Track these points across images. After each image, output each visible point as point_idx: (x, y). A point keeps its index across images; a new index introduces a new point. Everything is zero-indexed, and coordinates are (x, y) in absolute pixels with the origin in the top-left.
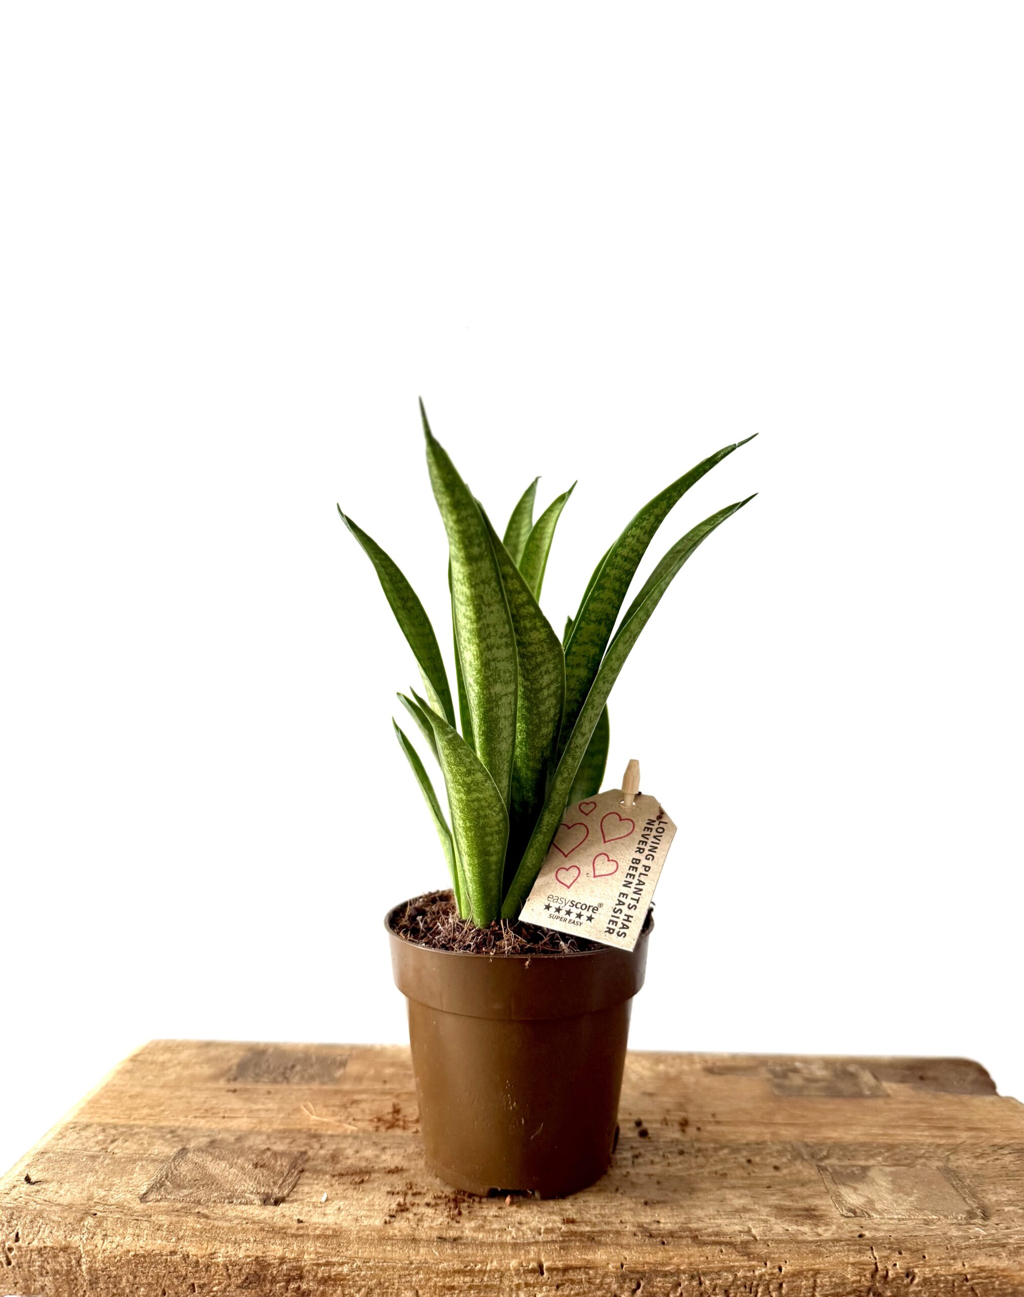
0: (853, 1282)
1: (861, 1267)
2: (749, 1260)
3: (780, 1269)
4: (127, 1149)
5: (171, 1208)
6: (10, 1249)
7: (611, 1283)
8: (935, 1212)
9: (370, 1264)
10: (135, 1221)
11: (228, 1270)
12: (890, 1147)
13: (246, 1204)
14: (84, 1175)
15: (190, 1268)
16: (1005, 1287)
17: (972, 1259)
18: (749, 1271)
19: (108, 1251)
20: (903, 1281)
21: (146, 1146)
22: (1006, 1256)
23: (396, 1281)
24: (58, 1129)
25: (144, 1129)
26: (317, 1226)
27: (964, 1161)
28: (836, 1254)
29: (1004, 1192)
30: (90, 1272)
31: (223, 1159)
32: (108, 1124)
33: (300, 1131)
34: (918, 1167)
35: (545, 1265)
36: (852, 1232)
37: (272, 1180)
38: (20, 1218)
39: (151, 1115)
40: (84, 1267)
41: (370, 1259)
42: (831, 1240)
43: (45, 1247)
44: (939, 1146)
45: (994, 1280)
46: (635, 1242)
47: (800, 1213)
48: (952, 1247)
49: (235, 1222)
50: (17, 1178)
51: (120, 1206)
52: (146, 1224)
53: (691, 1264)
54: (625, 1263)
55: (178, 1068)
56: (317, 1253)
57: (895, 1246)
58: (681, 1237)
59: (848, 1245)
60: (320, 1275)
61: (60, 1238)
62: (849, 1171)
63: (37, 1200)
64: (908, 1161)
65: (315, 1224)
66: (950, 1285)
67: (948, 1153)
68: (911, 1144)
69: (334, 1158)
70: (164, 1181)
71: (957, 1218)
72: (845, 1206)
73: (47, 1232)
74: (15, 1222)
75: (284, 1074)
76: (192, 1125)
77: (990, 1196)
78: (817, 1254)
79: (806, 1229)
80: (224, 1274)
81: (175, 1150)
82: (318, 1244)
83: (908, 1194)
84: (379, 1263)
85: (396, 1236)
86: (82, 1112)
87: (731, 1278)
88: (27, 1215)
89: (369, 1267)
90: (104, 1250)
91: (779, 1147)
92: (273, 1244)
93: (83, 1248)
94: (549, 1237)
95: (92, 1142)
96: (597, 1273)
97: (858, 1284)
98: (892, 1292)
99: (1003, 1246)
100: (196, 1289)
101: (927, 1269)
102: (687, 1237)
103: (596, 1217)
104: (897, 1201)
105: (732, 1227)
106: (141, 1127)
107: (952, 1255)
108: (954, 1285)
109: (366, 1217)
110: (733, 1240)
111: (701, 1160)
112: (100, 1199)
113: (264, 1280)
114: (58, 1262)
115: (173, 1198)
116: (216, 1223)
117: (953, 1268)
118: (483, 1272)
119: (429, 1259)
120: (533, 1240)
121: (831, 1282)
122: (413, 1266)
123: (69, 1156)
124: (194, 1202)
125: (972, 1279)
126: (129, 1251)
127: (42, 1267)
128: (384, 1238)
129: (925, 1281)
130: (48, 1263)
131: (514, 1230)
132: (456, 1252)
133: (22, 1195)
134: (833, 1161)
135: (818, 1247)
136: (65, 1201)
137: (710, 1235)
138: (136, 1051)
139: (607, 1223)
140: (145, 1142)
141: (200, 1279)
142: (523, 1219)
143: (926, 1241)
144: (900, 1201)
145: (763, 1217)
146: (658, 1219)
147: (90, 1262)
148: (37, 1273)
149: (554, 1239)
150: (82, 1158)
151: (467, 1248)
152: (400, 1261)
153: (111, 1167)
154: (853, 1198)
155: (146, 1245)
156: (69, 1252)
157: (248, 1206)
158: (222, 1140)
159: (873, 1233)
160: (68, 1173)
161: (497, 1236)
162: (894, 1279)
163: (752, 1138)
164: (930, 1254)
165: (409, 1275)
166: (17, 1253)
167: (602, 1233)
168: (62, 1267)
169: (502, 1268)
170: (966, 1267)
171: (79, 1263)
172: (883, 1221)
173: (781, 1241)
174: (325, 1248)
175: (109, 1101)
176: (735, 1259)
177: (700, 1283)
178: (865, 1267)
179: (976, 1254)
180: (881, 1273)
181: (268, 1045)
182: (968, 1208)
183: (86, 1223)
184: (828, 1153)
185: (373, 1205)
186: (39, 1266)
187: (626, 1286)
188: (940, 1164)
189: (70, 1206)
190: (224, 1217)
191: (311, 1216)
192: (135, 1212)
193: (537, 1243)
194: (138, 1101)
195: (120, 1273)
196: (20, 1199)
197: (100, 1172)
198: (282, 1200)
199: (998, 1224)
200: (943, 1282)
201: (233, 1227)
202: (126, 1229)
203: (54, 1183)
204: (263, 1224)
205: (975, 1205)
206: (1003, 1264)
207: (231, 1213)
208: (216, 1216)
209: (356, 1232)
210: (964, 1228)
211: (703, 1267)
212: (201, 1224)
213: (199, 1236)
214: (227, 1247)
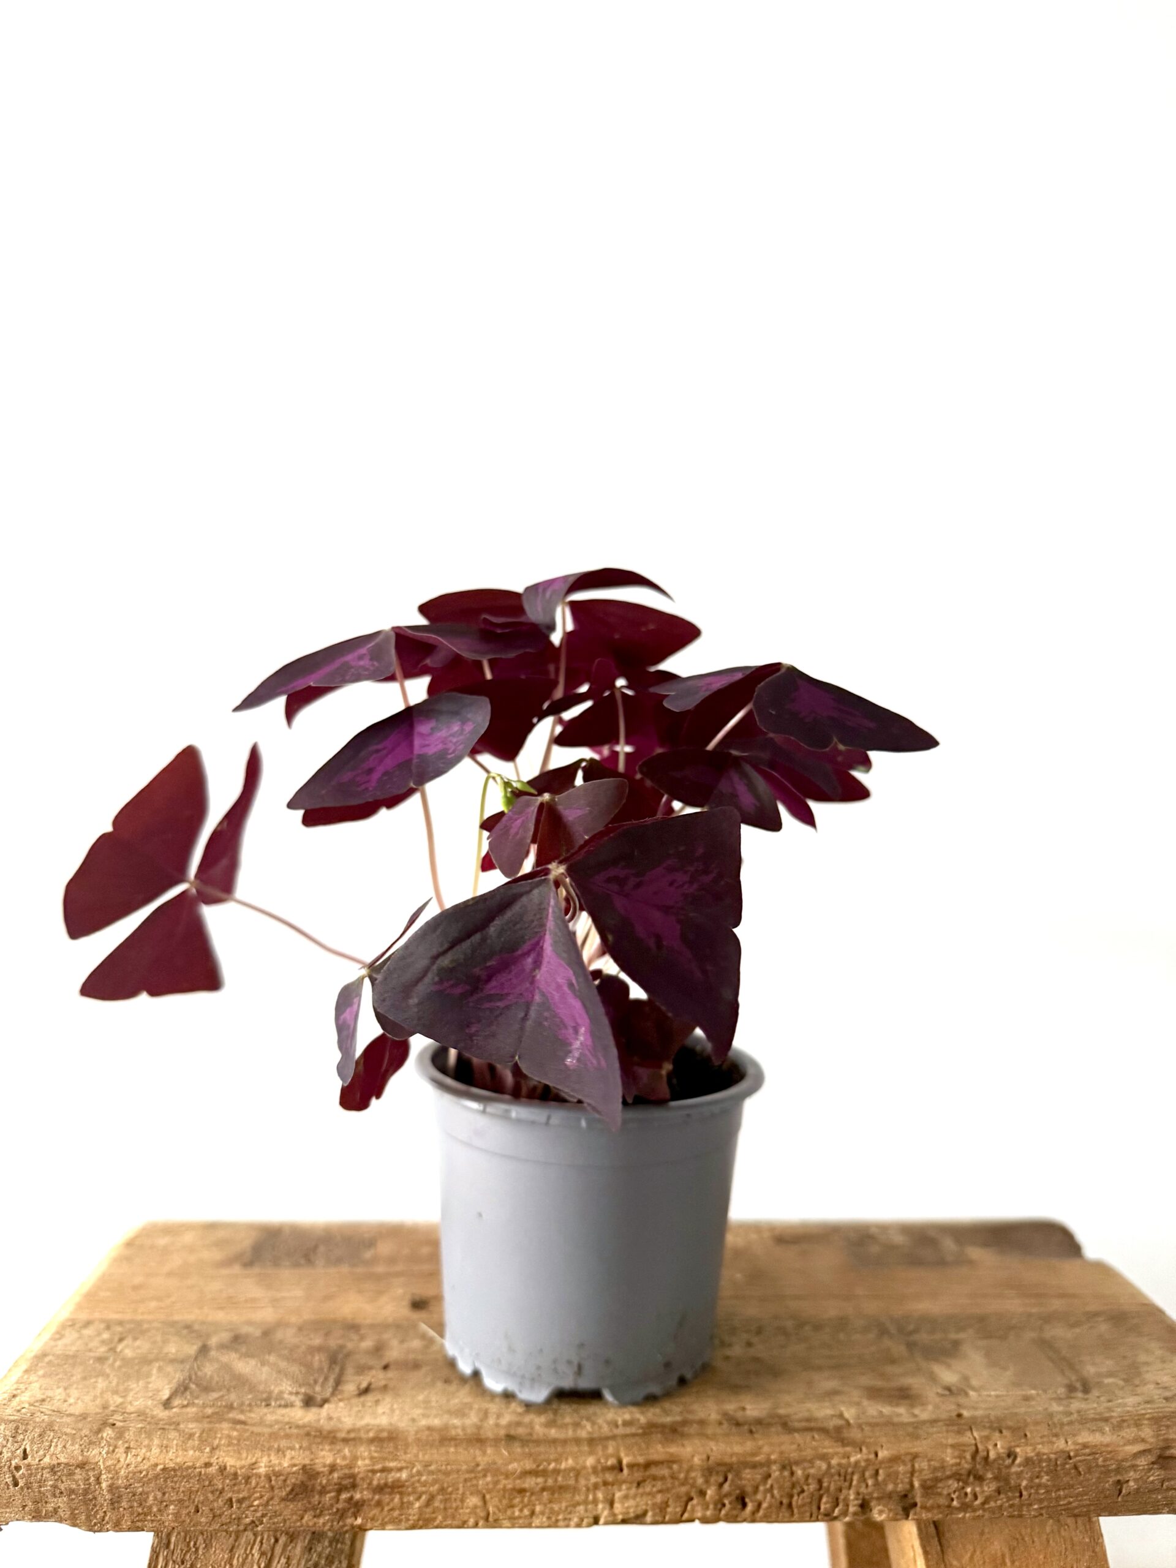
0: (952, 1465)
1: (961, 1448)
2: (844, 1445)
3: (876, 1455)
5: (200, 1414)
6: (18, 1468)
7: (697, 1476)
8: (1034, 1388)
9: (433, 1468)
10: (161, 1431)
11: (271, 1481)
12: (982, 1319)
13: (286, 1406)
14: (93, 1380)
15: (228, 1481)
16: (1108, 1463)
17: (1074, 1435)
18: (844, 1457)
19: (133, 1466)
20: (1004, 1461)
21: (160, 1344)
22: (1110, 1430)
23: (461, 1485)
24: (53, 1329)
25: (156, 1325)
26: (370, 1427)
27: (1058, 1332)
28: (935, 1436)
29: (1102, 1363)
30: (111, 1490)
31: (252, 1356)
32: (111, 1320)
33: (333, 1321)
34: (1012, 1339)
35: (625, 1461)
36: (950, 1411)
37: (312, 1378)
38: (27, 1431)
39: (161, 1308)
40: (104, 1485)
41: (431, 1462)
42: (928, 1421)
43: (58, 1464)
44: (1030, 1315)
45: (1097, 1456)
46: (721, 1432)
47: (893, 1393)
48: (1054, 1424)
49: (276, 1427)
50: (15, 1386)
51: (141, 1414)
52: (173, 1435)
53: (782, 1453)
54: (711, 1455)
55: (184, 1253)
56: (372, 1458)
57: (995, 1425)
58: (769, 1425)
59: (948, 1425)
60: (375, 1483)
61: (76, 1452)
62: (940, 1346)
63: (44, 1410)
64: (999, 1334)
65: (368, 1425)
66: (1053, 1463)
67: (1041, 1323)
68: (1001, 1314)
69: (378, 1349)
70: (189, 1383)
71: (1056, 1393)
72: (939, 1384)
73: (60, 1447)
74: (22, 1437)
75: (306, 1256)
76: (210, 1318)
77: (1088, 1368)
78: (915, 1437)
79: (901, 1410)
80: (267, 1486)
81: (195, 1348)
82: (373, 1448)
83: (1005, 1369)
84: (441, 1466)
85: (459, 1436)
86: (79, 1307)
87: (824, 1466)
88: (34, 1428)
89: (431, 1473)
90: (128, 1465)
91: (863, 1323)
92: (322, 1450)
93: (104, 1463)
94: (629, 1430)
95: (95, 1341)
96: (681, 1467)
97: (958, 1467)
98: (993, 1473)
99: (1106, 1420)
100: (234, 1505)
101: (1029, 1448)
102: (775, 1423)
104: (992, 1376)
105: (823, 1411)
106: (149, 1322)
107: (1054, 1431)
108: (1056, 1463)
109: (423, 1415)
110: (825, 1425)
111: (781, 1339)
112: (117, 1406)
113: (312, 1491)
114: (74, 1480)
115: (201, 1402)
116: (256, 1429)
117: (1056, 1446)
118: (557, 1472)
119: (496, 1459)
120: (610, 1434)
121: (929, 1466)
122: (480, 1468)
123: (72, 1359)
124: (226, 1406)
125: (1076, 1456)
126: (156, 1465)
127: (55, 1487)
128: (446, 1440)
129: (1028, 1461)
130: (62, 1482)
131: (589, 1424)
132: (527, 1450)
133: (27, 1406)
134: (922, 1336)
135: (915, 1430)
136: (77, 1409)
137: (800, 1421)
138: (130, 1234)
139: (689, 1413)
140: (159, 1340)
141: (239, 1492)
143: (1027, 1417)
144: (996, 1376)
145: (856, 1399)
146: (743, 1405)
147: (112, 1478)
148: (49, 1495)
149: (633, 1431)
150: (89, 1360)
151: (538, 1446)
152: (464, 1462)
153: (124, 1370)
154: (948, 1376)
155: (176, 1457)
156: (87, 1468)
157: (287, 1410)
158: (247, 1336)
159: (972, 1411)
160: (74, 1378)
161: (570, 1431)
162: (995, 1460)
163: (832, 1313)
164: (1031, 1432)
165: (475, 1477)
166: (26, 1473)
167: (684, 1423)
168: (79, 1485)
169: (578, 1467)
170: (1070, 1443)
171: (98, 1481)
172: (981, 1399)
173: (877, 1425)
174: (380, 1452)
175: (108, 1294)
176: (828, 1447)
177: (792, 1473)
178: (965, 1448)
179: (1079, 1430)
180: (982, 1454)
181: (282, 1225)
182: (1066, 1382)
183: (105, 1435)
184: (916, 1327)
185: (429, 1403)
186: (51, 1486)
187: (713, 1479)
188: (1033, 1335)
189: (84, 1417)
190: (261, 1423)
191: (362, 1418)
192: (161, 1420)
193: (614, 1437)
194: (143, 1292)
195: (146, 1489)
196: (23, 1410)
197: (111, 1376)
198: (325, 1401)
199: (1098, 1397)
200: (1045, 1461)
201: (274, 1433)
202: (152, 1440)
203: (61, 1390)
204: (308, 1429)
205: (1074, 1378)
206: (1107, 1439)
207: (270, 1418)
208: (253, 1422)
209: (413, 1433)
210: (1065, 1402)
211: (794, 1456)
212: (237, 1430)
213: (237, 1445)
214: (269, 1456)
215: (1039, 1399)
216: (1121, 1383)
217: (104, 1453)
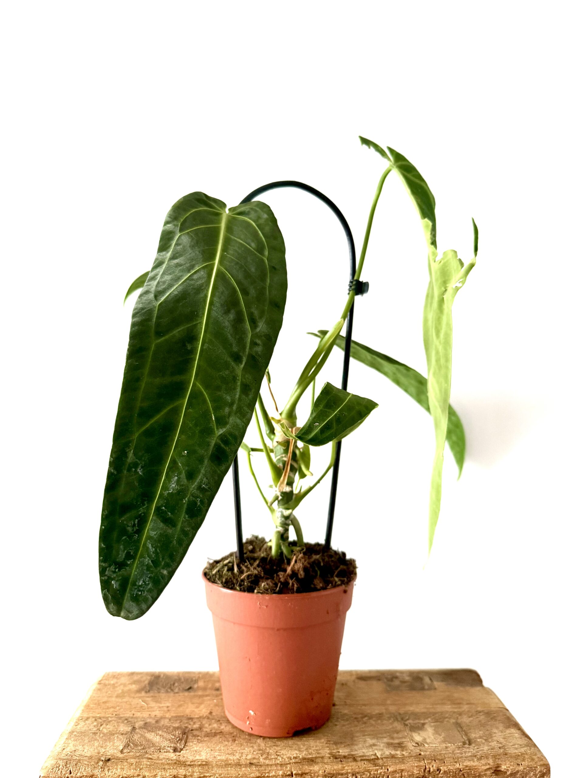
0: (417, 774)
1: (420, 767)
2: (375, 767)
3: (388, 770)
4: (109, 729)
5: (135, 755)
8: (450, 743)
9: (222, 776)
10: (120, 762)
12: (434, 714)
13: (167, 752)
14: (93, 742)
16: (476, 773)
17: (463, 762)
18: (376, 771)
19: (111, 776)
20: (436, 773)
21: (117, 727)
22: (476, 760)
24: (75, 721)
25: (113, 718)
27: (465, 720)
28: (410, 762)
29: (478, 733)
31: (152, 732)
32: (97, 717)
33: (183, 716)
34: (445, 722)
35: (294, 773)
36: (416, 753)
37: (176, 741)
38: (71, 763)
39: (115, 711)
41: (222, 774)
42: (409, 757)
43: (83, 776)
44: (454, 712)
45: (471, 770)
46: (330, 761)
47: (396, 745)
48: (455, 758)
49: (164, 760)
50: (64, 745)
52: (125, 764)
53: (352, 769)
54: (326, 770)
55: (122, 687)
56: (200, 772)
57: (433, 758)
58: (348, 758)
59: (415, 758)
61: (89, 771)
62: (417, 725)
63: (76, 755)
64: (441, 720)
65: (198, 760)
66: (454, 773)
67: (458, 716)
68: (442, 712)
69: (200, 729)
70: (129, 743)
71: (458, 745)
72: (414, 742)
73: (83, 769)
74: (69, 765)
75: (170, 688)
76: (135, 716)
77: (472, 735)
78: (403, 763)
79: (398, 752)
81: (130, 728)
82: (200, 769)
83: (440, 735)
84: (225, 775)
85: (232, 763)
86: (83, 711)
88: (73, 762)
90: (109, 776)
91: (388, 716)
92: (181, 769)
93: (100, 775)
94: (295, 761)
95: (91, 726)
96: (314, 775)
97: (419, 775)
98: (432, 777)
99: (475, 756)
101: (446, 767)
102: (351, 758)
103: (314, 751)
104: (435, 738)
105: (369, 753)
107: (455, 760)
108: (456, 773)
109: (219, 755)
110: (369, 758)
111: (356, 723)
112: (103, 753)
115: (135, 751)
116: (156, 761)
117: (455, 766)
119: (246, 772)
120: (289, 762)
121: (408, 774)
122: (240, 776)
123: (83, 734)
124: (144, 752)
125: (463, 771)
126: (119, 776)
128: (227, 765)
129: (445, 772)
131: (280, 758)
132: (257, 769)
133: (69, 753)
134: (410, 721)
135: (403, 760)
136: (88, 754)
137: (360, 756)
138: (100, 679)
139: (318, 753)
140: (116, 725)
142: (284, 753)
143: (445, 755)
144: (436, 738)
145: (381, 748)
146: (339, 751)
149: (297, 761)
150: (90, 734)
151: (261, 767)
152: (234, 774)
153: (104, 738)
154: (418, 738)
155: (127, 772)
156: (94, 777)
157: (168, 753)
158: (150, 723)
159: (425, 753)
160: (86, 741)
161: (274, 761)
162: (432, 772)
163: (377, 712)
164: (447, 761)
167: (316, 758)
169: (276, 775)
170: (461, 765)
172: (429, 747)
173: (389, 758)
174: (203, 770)
175: (94, 706)
176: (370, 766)
178: (421, 767)
179: (465, 760)
180: (428, 769)
181: (159, 673)
182: (463, 740)
183: (100, 764)
184: (409, 717)
185: (221, 750)
188: (454, 721)
189: (91, 757)
190: (158, 759)
191: (195, 756)
192: (120, 758)
193: (290, 763)
194: (107, 705)
196: (68, 755)
197: (100, 741)
198: (182, 750)
199: (474, 747)
200: (452, 772)
201: (163, 763)
202: (117, 766)
203: (81, 746)
204: (175, 761)
205: (466, 739)
206: (474, 764)
207: (161, 757)
208: (155, 758)
209: (215, 762)
210: (461, 749)
211: (357, 770)
212: (149, 762)
213: (149, 767)
214: (161, 771)
215: (451, 747)
216: (484, 741)
217: (100, 771)
